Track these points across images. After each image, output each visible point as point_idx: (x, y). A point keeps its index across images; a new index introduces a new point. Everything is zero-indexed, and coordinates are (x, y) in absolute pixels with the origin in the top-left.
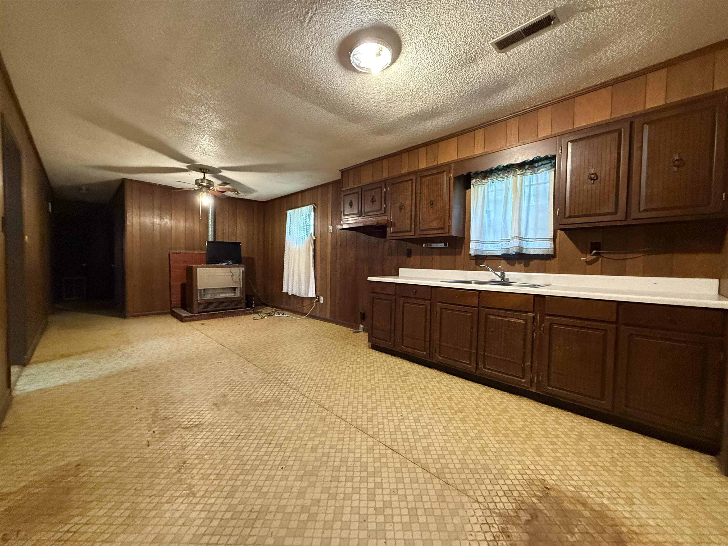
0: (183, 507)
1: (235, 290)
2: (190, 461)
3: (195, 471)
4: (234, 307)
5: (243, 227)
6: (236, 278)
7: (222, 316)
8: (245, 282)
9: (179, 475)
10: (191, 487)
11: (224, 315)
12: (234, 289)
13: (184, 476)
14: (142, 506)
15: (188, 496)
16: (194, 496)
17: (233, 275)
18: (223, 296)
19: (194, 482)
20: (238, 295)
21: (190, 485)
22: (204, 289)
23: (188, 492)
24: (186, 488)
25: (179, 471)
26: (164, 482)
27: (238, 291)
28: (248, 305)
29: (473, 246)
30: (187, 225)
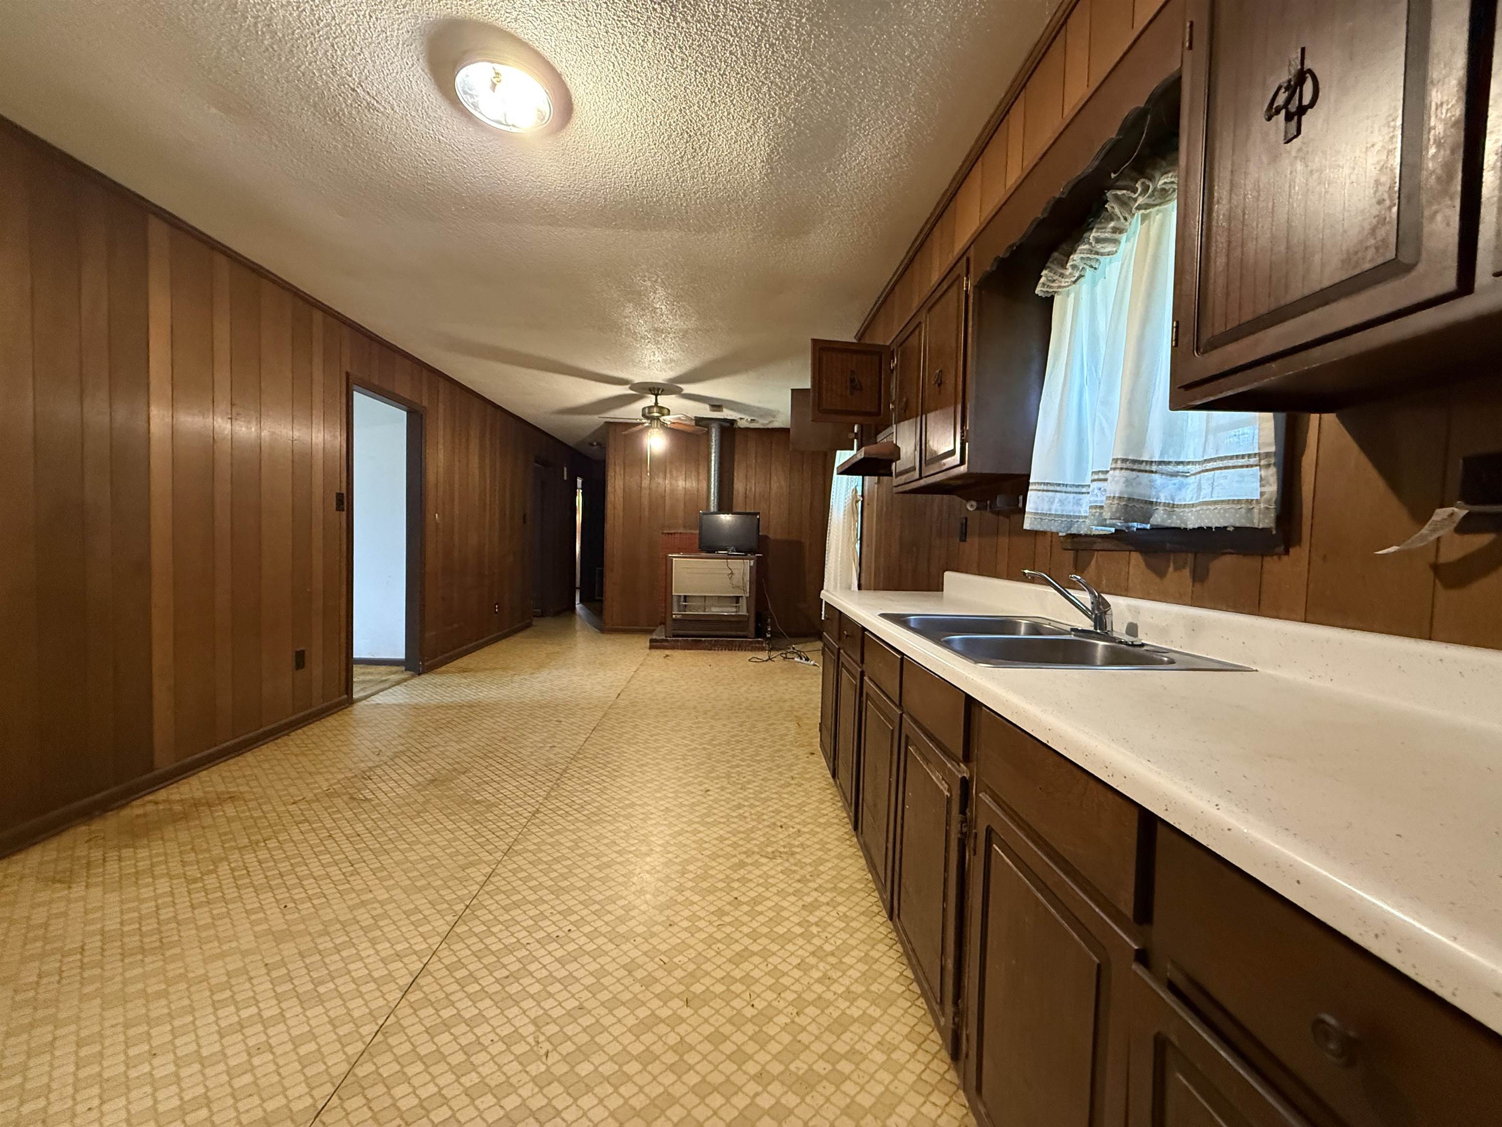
1: (737, 602)
4: (733, 633)
5: (783, 483)
6: (737, 576)
7: (711, 647)
8: (754, 587)
11: (715, 645)
12: (737, 599)
17: (732, 573)
18: (715, 610)
20: (743, 612)
22: (685, 597)
27: (743, 603)
28: (760, 632)
29: (1034, 501)
30: (688, 485)
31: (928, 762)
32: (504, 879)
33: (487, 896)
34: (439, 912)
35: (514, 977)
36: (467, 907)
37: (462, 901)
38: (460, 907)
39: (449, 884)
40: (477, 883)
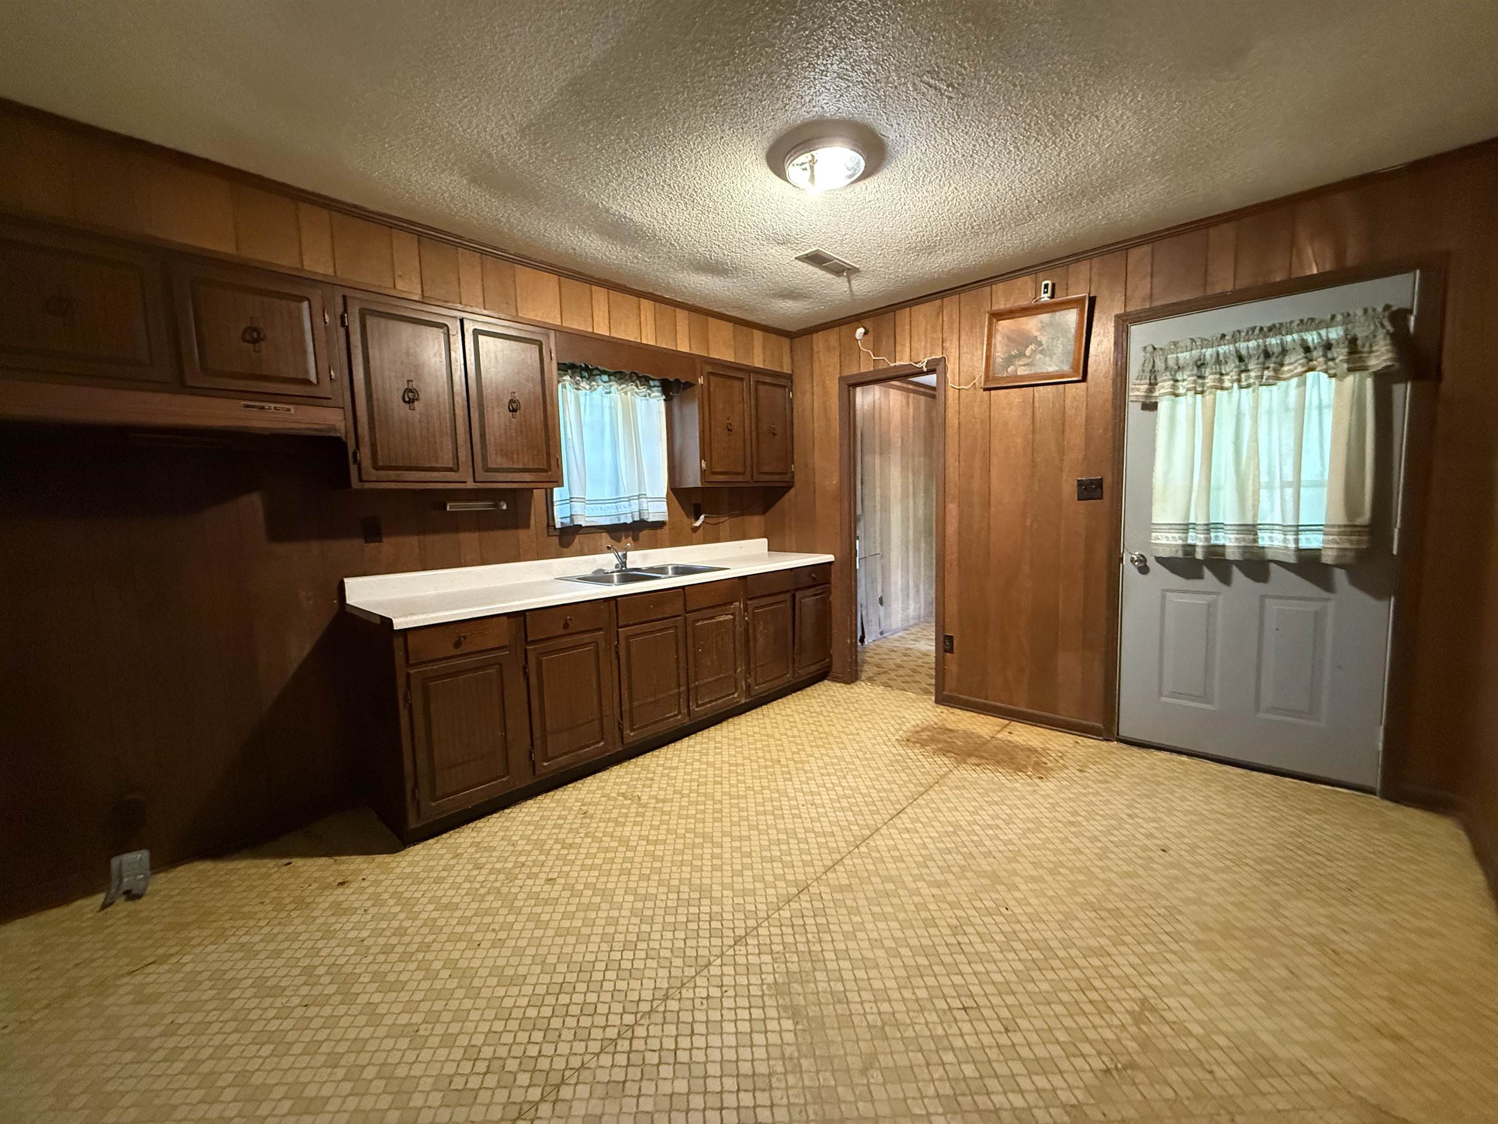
0: (1171, 1002)
2: (1097, 1064)
3: (1108, 1034)
9: (1135, 1057)
10: (1138, 1019)
13: (1132, 1045)
14: (1233, 1071)
15: (1153, 1009)
16: (1144, 1001)
19: (1127, 1019)
21: (1137, 1024)
23: (1147, 1014)
24: (1144, 1023)
25: (1132, 1065)
26: (1172, 1076)
31: (713, 618)
32: (822, 860)
33: (841, 850)
34: (879, 851)
35: (846, 797)
36: (857, 847)
37: (859, 853)
38: (863, 849)
39: (866, 875)
40: (844, 865)
